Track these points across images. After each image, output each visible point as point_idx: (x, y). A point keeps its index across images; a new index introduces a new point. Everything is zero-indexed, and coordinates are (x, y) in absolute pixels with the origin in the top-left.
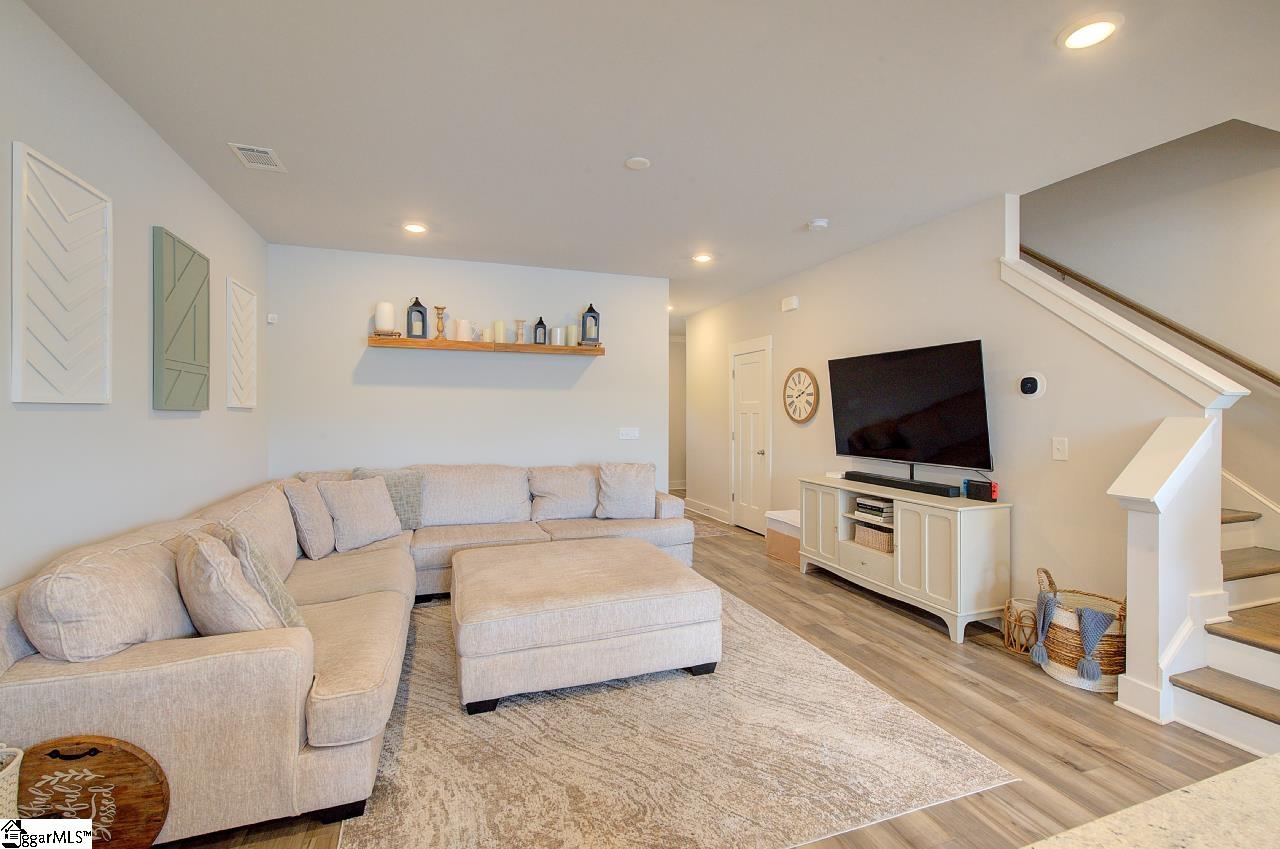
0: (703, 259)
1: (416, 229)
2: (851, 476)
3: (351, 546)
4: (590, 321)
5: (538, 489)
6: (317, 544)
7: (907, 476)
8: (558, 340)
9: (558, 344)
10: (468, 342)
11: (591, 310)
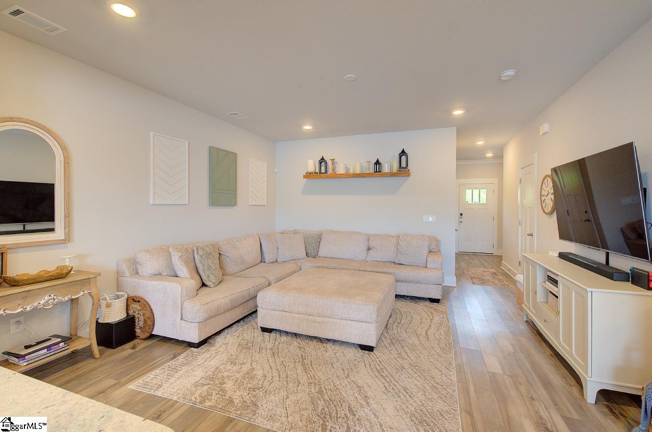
0: (458, 112)
1: (308, 127)
2: (563, 256)
3: (282, 260)
4: (404, 158)
5: (372, 244)
6: (268, 257)
7: (603, 261)
8: (386, 168)
9: (387, 171)
10: (342, 174)
11: (403, 152)
